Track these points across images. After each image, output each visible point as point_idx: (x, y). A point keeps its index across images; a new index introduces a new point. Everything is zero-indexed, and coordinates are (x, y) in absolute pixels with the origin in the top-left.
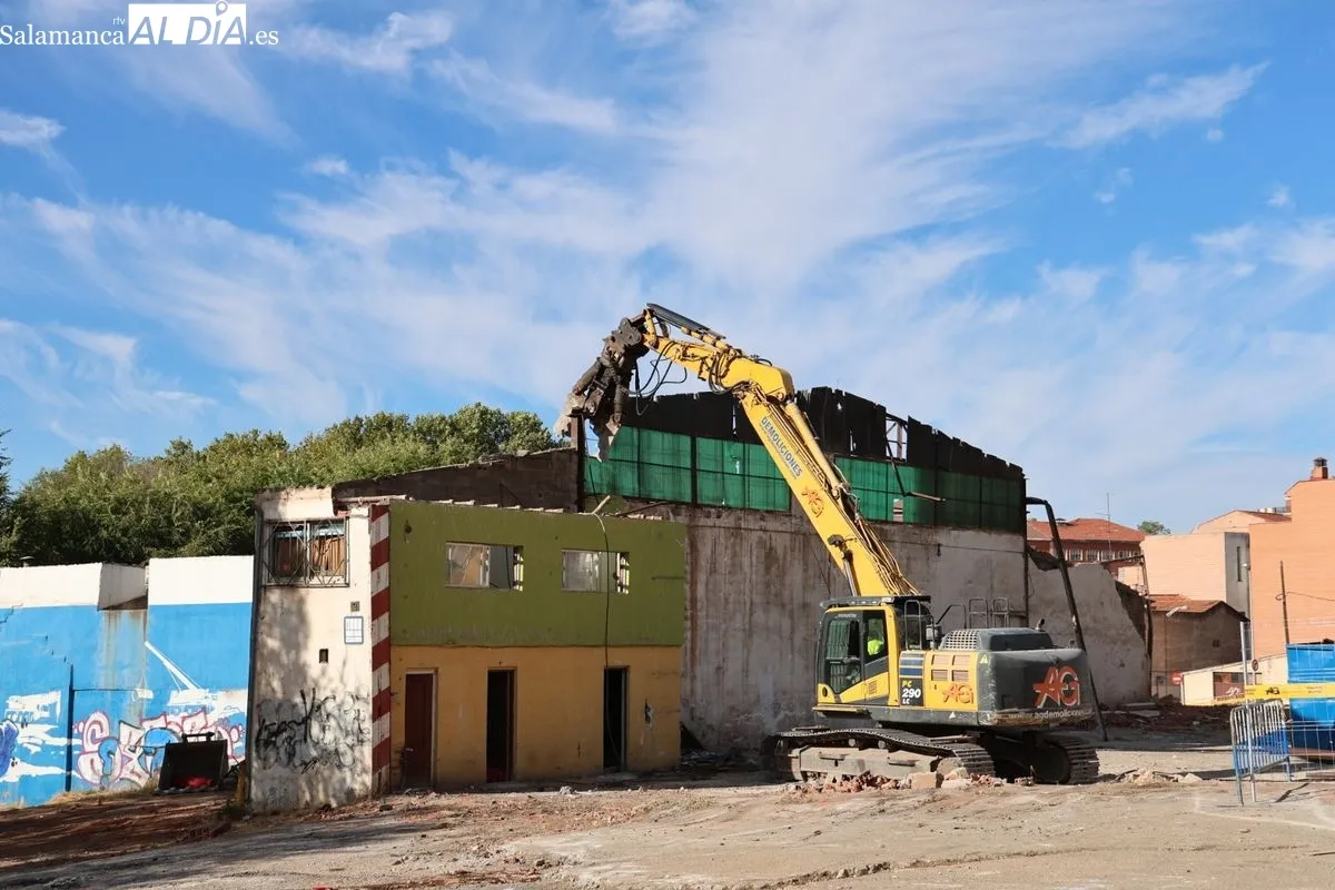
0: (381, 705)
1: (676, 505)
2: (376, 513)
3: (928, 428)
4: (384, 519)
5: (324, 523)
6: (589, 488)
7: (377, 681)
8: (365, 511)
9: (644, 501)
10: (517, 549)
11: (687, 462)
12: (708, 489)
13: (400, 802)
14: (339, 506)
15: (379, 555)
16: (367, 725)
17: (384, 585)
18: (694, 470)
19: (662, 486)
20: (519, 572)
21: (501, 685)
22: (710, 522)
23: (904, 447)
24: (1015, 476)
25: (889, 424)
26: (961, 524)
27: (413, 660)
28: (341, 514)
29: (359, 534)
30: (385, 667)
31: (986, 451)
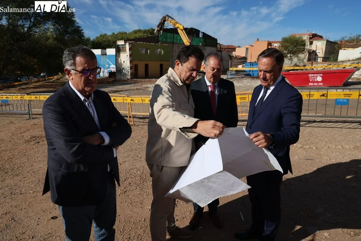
0: (131, 68)
1: (171, 43)
2: (129, 44)
3: (205, 33)
4: (131, 45)
5: (123, 45)
6: (159, 40)
7: (130, 65)
8: (128, 44)
9: (166, 42)
10: (148, 49)
11: (172, 37)
12: (175, 41)
13: (133, 80)
14: (125, 43)
15: (130, 49)
16: (129, 71)
17: (131, 53)
18: (173, 38)
19: (169, 40)
20: (149, 51)
21: (147, 66)
22: (175, 45)
23: (202, 36)
24: (216, 40)
25: (200, 33)
26: (209, 46)
27: (135, 63)
28: (125, 44)
29: (127, 46)
30: (131, 63)
31: (213, 37)
